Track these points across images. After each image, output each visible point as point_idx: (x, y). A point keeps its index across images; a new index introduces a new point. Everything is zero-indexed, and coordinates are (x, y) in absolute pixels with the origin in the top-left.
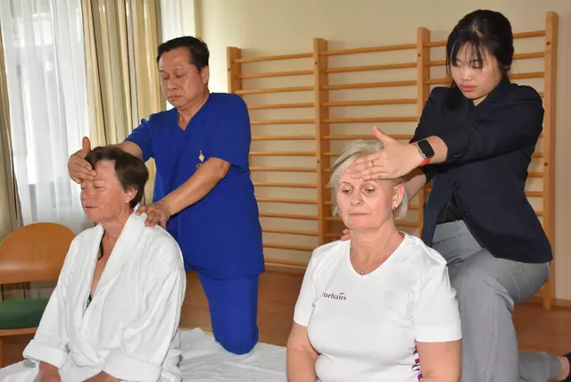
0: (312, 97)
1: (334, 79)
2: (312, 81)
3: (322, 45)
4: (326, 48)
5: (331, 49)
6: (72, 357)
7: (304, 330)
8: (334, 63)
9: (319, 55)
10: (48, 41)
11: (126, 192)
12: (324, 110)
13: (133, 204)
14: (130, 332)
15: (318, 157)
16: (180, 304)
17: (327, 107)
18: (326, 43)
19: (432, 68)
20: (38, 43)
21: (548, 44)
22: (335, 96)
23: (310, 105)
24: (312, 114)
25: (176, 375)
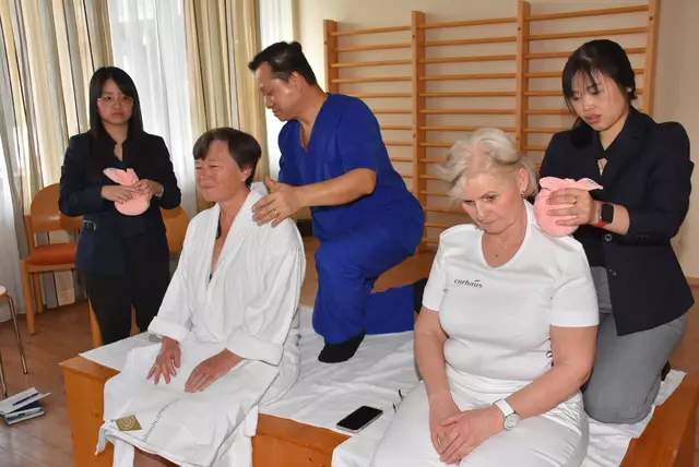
0: (410, 71)
1: (430, 53)
2: (410, 54)
3: (419, 17)
4: (424, 21)
5: (428, 22)
6: (195, 333)
7: (436, 315)
8: (430, 36)
9: (418, 29)
10: (150, 15)
11: (242, 171)
12: (421, 85)
13: (249, 182)
14: (251, 312)
15: (414, 131)
16: (299, 285)
17: (424, 81)
18: (424, 15)
19: (531, 43)
20: (141, 17)
21: (651, 19)
22: (431, 70)
23: (407, 79)
24: (410, 88)
25: (296, 354)
